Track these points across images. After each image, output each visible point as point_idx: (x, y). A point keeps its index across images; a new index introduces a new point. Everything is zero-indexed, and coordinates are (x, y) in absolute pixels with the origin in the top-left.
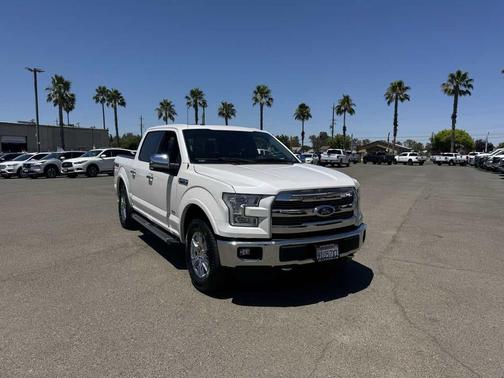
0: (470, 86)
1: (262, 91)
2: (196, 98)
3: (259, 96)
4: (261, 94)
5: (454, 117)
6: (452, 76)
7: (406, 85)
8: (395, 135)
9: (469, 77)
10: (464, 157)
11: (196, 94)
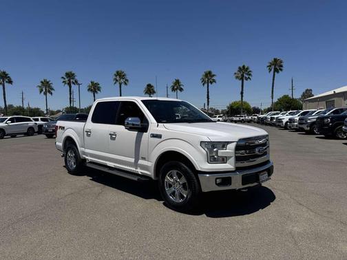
0: (250, 75)
1: (120, 75)
2: (70, 79)
3: (118, 78)
4: (120, 76)
5: (242, 93)
6: (240, 68)
7: (213, 74)
8: (208, 105)
9: (250, 69)
10: (250, 118)
11: (70, 76)
